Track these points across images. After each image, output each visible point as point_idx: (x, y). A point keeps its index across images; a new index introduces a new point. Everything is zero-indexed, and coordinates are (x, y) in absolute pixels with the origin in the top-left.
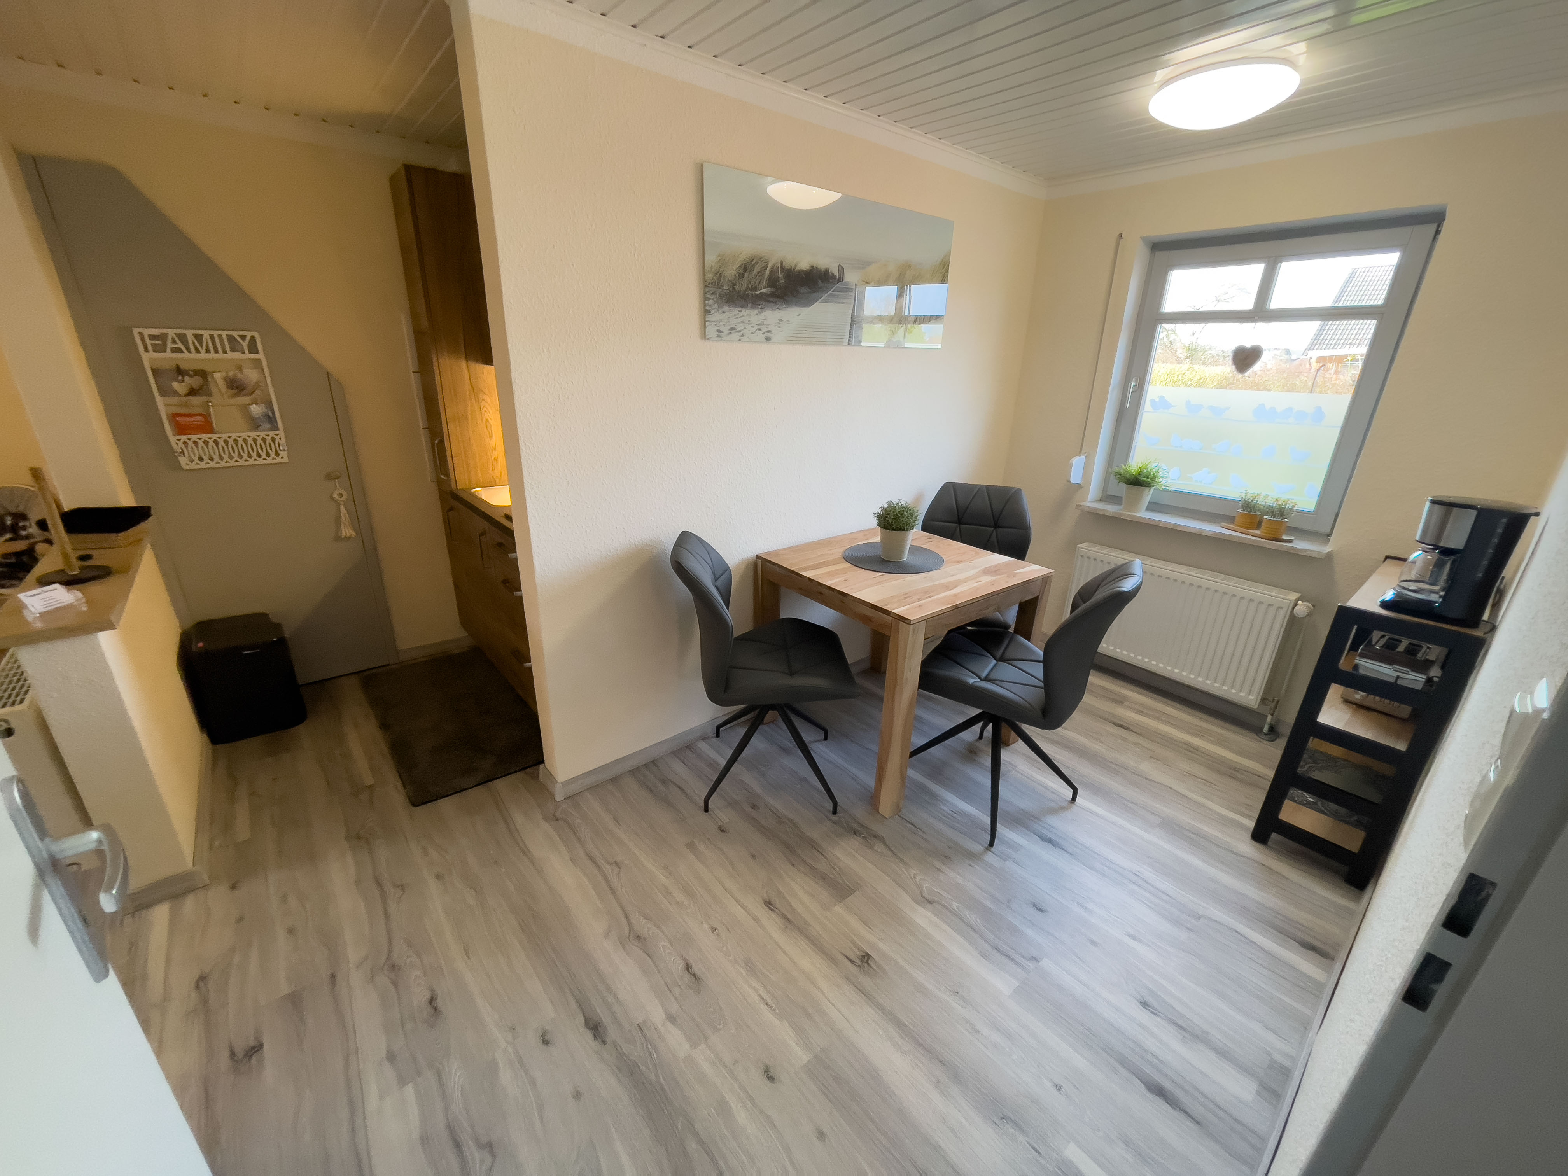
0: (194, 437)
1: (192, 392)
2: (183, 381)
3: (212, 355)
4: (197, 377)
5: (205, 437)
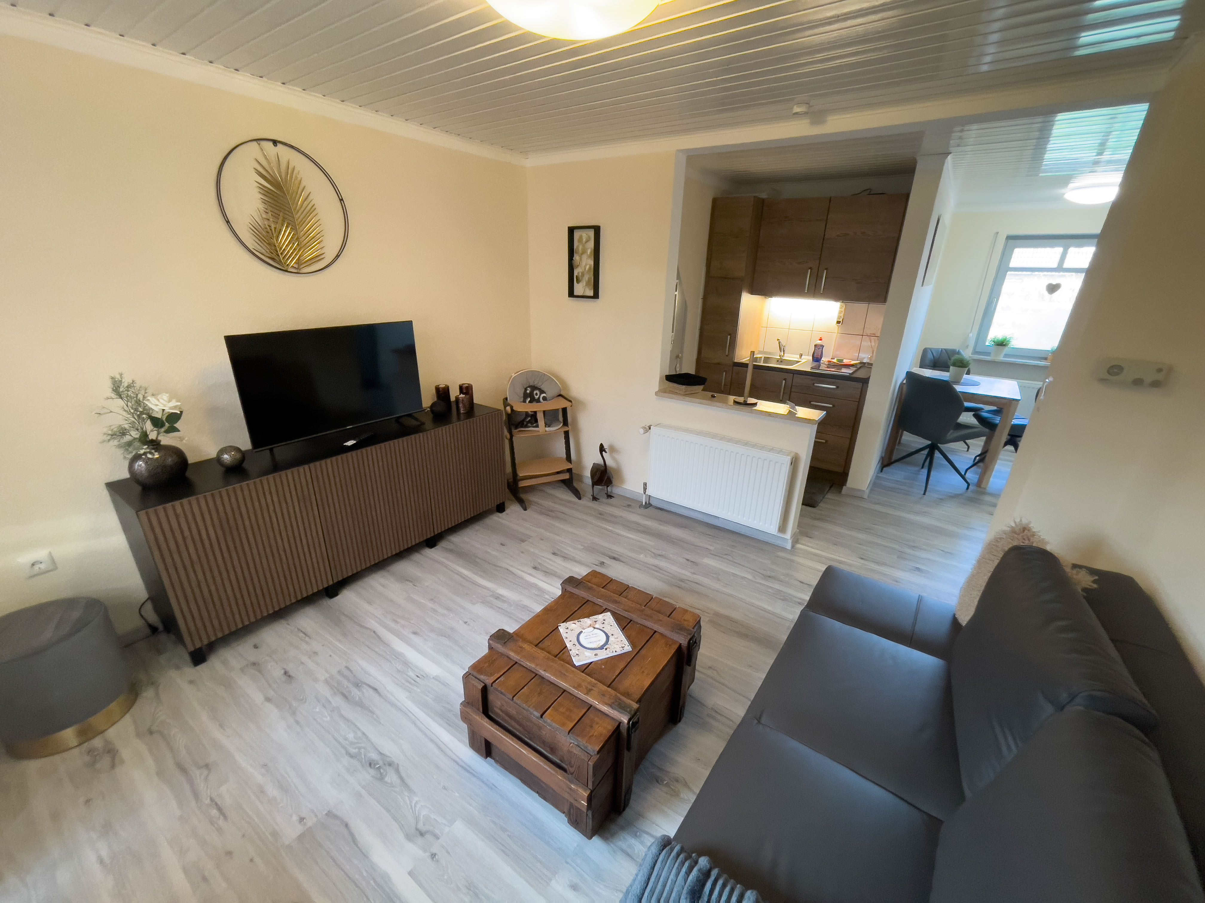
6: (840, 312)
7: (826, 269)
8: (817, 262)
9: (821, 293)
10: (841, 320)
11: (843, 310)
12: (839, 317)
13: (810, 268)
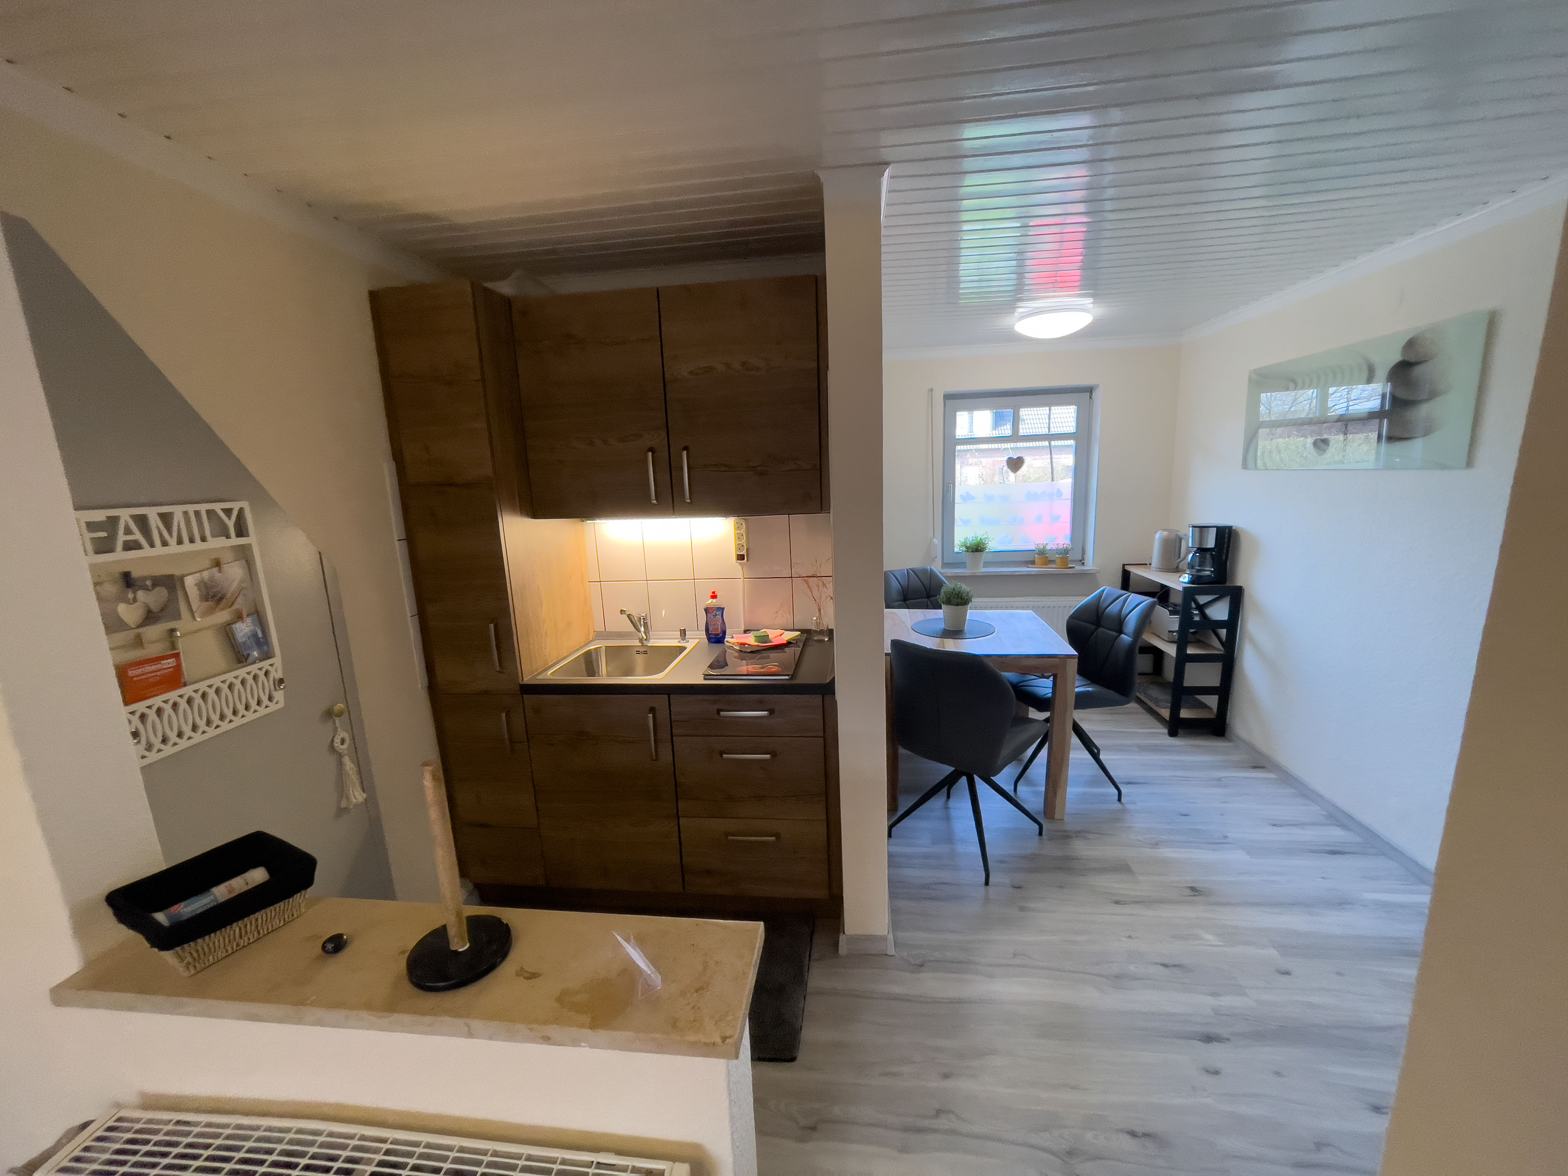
0: (157, 701)
1: (150, 617)
2: (135, 600)
3: (187, 547)
4: (158, 589)
5: (173, 696)
6: (739, 537)
7: (686, 448)
8: (664, 434)
9: (689, 503)
10: (744, 552)
11: (743, 531)
12: (739, 547)
13: (651, 449)
